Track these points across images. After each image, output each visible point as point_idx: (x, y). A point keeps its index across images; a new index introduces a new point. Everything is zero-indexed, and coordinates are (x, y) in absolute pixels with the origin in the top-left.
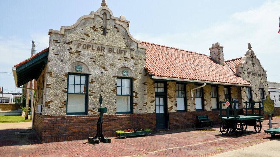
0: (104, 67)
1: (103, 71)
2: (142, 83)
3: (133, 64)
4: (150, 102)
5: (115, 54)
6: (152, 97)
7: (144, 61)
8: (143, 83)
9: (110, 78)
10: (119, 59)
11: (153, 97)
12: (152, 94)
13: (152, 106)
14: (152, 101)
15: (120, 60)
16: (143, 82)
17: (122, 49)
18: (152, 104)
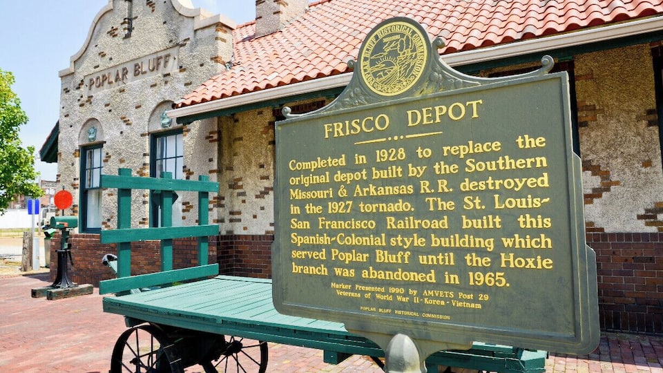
0: (124, 118)
1: (124, 127)
2: (203, 137)
3: (182, 87)
4: (257, 197)
5: (146, 75)
6: (262, 178)
7: (212, 63)
8: (207, 138)
9: (135, 141)
10: (152, 86)
11: (267, 178)
12: (262, 166)
13: (262, 208)
14: (261, 193)
15: (155, 85)
16: (208, 134)
17: (159, 55)
18: (261, 202)
